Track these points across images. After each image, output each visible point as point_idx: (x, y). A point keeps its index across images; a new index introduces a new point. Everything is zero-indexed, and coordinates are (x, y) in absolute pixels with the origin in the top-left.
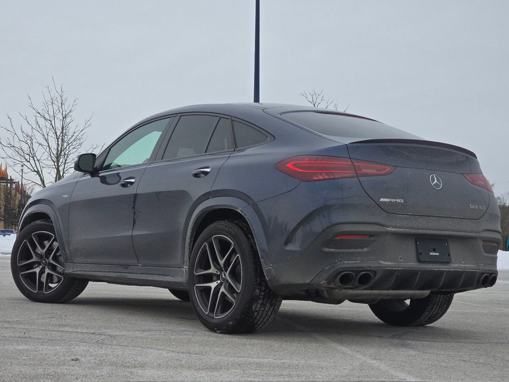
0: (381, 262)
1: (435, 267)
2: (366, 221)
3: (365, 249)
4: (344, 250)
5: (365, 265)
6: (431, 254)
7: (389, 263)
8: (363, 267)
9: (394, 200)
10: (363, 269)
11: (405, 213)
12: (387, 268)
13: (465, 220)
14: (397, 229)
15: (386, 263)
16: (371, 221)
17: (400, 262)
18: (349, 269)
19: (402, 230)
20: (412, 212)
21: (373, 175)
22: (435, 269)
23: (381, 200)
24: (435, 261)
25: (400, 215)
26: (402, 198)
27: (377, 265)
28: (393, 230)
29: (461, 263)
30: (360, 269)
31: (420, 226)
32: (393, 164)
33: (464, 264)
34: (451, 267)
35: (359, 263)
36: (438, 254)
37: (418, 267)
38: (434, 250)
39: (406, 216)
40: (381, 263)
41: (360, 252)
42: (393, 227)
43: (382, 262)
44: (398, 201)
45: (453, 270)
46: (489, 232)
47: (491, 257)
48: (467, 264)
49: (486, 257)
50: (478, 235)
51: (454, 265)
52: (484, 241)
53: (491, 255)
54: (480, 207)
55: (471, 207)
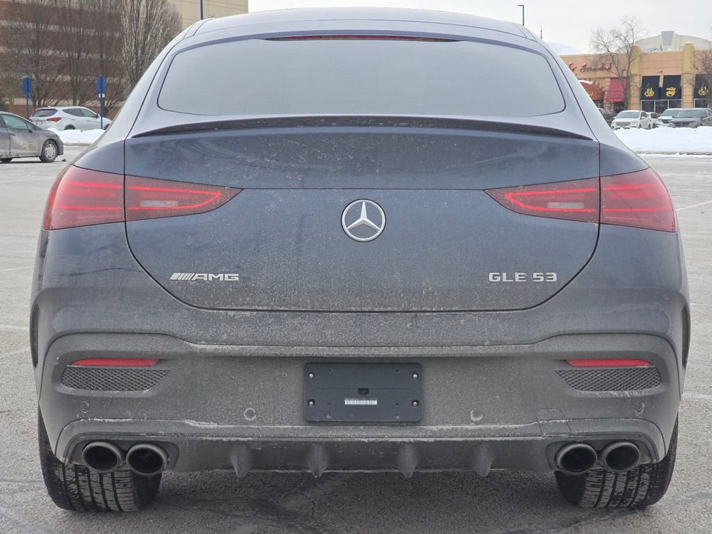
0: (187, 422)
1: (371, 433)
2: (132, 328)
3: (146, 392)
4: (94, 393)
5: (143, 430)
6: (347, 402)
7: (213, 426)
8: (137, 435)
9: (211, 275)
10: (137, 439)
11: (246, 308)
12: (204, 438)
13: (469, 315)
14: (221, 347)
15: (204, 425)
16: (147, 327)
17: (246, 423)
18: (103, 438)
19: (237, 348)
20: (267, 305)
21: (167, 214)
22: (366, 440)
23: (175, 276)
24: (362, 419)
25: (231, 313)
26: (238, 269)
28: (210, 348)
29: (469, 421)
30: (131, 439)
32: (232, 184)
33: (477, 423)
34: (424, 434)
35: (130, 422)
36: (375, 403)
37: (309, 435)
38: (364, 393)
39: (248, 313)
40: (188, 425)
41: (130, 400)
42: (208, 342)
43: (192, 423)
44: (224, 277)
45: (432, 440)
46: (578, 338)
47: (613, 399)
48: (493, 422)
49: (581, 400)
50: (525, 348)
51: (434, 428)
52: (565, 361)
53: (615, 393)
54: (535, 275)
55: (491, 279)
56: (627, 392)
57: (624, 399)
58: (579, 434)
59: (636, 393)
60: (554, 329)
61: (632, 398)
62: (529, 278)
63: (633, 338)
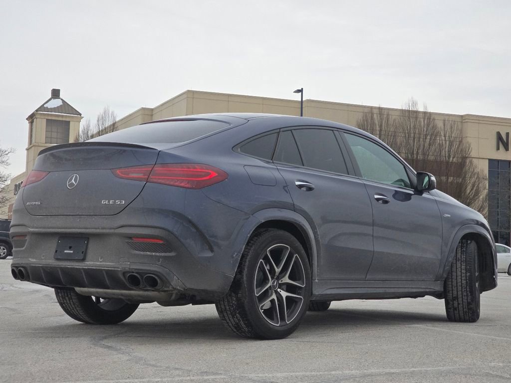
0: (29, 259)
1: (70, 264)
3: (24, 248)
6: (65, 251)
7: (34, 260)
11: (41, 214)
12: (32, 265)
13: (96, 217)
17: (42, 259)
19: (37, 229)
20: (45, 213)
22: (69, 267)
23: (28, 204)
24: (69, 258)
25: (38, 217)
26: (40, 200)
27: (27, 262)
28: (32, 230)
29: (98, 261)
31: (50, 226)
33: (101, 262)
34: (86, 265)
36: (72, 252)
37: (55, 264)
38: (70, 248)
39: (41, 217)
42: (32, 228)
43: (31, 259)
44: (37, 203)
45: (87, 267)
46: (132, 228)
47: (147, 255)
48: (106, 262)
49: (135, 254)
50: (112, 231)
51: (88, 263)
52: (131, 238)
53: (148, 253)
54: (117, 202)
55: (103, 203)
56: (154, 253)
57: (152, 256)
58: (133, 269)
59: (158, 254)
60: (122, 223)
61: (155, 256)
62: (115, 202)
63: (153, 229)
